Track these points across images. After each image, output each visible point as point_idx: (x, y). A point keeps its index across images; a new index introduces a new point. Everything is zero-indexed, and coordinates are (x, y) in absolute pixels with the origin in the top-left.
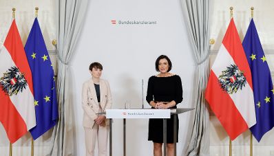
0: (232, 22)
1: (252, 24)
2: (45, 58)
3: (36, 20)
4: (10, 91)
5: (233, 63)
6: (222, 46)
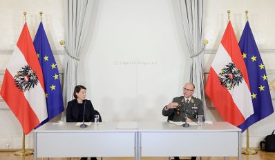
0: (229, 25)
1: (247, 28)
3: (41, 24)
4: (24, 87)
5: (231, 62)
6: (221, 46)
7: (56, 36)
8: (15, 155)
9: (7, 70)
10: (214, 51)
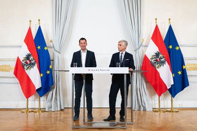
0: (157, 27)
1: (170, 29)
6: (151, 41)
8: (22, 112)
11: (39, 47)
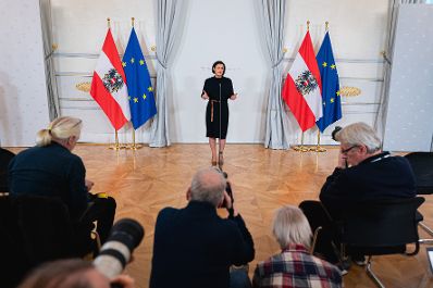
0: (308, 35)
2: (142, 62)
4: (111, 89)
5: (307, 69)
6: (299, 54)
7: (149, 42)
9: (95, 73)
10: (292, 60)
11: (132, 61)
